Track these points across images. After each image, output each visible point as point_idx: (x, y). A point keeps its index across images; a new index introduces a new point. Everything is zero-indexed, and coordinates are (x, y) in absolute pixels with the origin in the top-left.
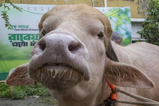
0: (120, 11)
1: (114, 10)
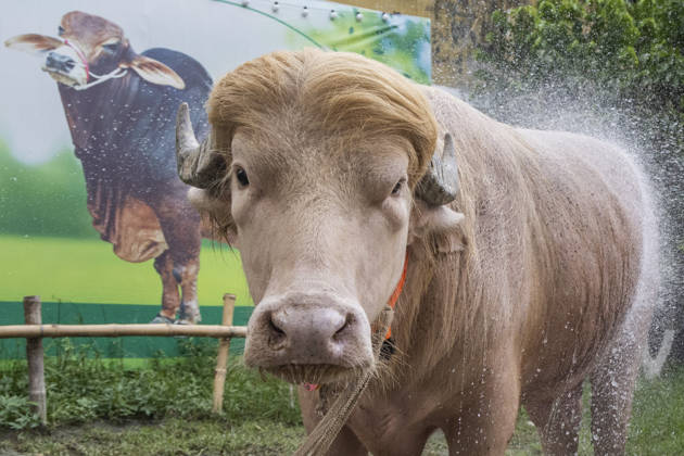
0: (385, 30)
1: (358, 20)
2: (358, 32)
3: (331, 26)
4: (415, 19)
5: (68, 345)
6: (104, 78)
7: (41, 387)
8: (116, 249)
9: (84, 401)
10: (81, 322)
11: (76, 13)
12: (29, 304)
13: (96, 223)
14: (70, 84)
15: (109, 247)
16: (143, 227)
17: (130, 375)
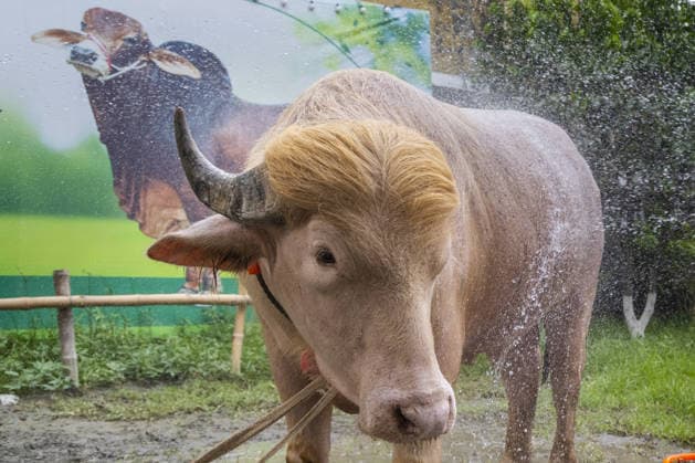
0: (386, 23)
1: (362, 13)
2: (362, 24)
3: (338, 19)
4: (415, 12)
5: (98, 314)
6: (125, 69)
7: (72, 352)
8: (142, 226)
9: (113, 365)
10: (111, 293)
11: (97, 9)
12: (58, 277)
13: (122, 203)
14: (93, 75)
15: (134, 225)
16: (165, 207)
17: (157, 341)
